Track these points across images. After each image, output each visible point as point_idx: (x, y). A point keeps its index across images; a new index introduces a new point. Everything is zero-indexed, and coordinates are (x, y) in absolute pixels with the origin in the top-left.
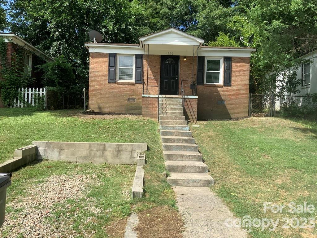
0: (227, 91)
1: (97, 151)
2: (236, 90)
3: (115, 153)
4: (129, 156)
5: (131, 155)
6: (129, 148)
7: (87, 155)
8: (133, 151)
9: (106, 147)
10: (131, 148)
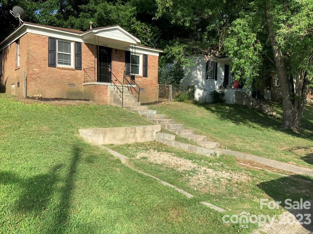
0: (145, 81)
1: (130, 133)
2: (151, 81)
3: (142, 134)
4: (151, 135)
5: (152, 134)
6: (151, 130)
7: (124, 137)
8: (153, 131)
9: (137, 130)
10: (152, 129)
